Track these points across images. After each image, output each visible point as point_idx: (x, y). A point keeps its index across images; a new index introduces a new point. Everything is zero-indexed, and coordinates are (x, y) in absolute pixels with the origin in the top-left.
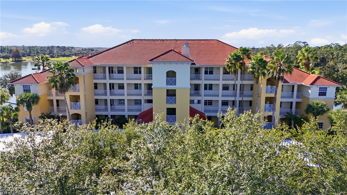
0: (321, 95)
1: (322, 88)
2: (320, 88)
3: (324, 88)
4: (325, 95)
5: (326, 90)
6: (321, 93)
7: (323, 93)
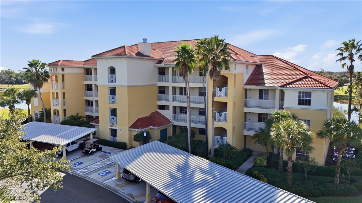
0: (303, 104)
1: (303, 93)
2: (300, 93)
3: (306, 93)
4: (309, 104)
5: (310, 97)
6: (303, 100)
7: (306, 100)
